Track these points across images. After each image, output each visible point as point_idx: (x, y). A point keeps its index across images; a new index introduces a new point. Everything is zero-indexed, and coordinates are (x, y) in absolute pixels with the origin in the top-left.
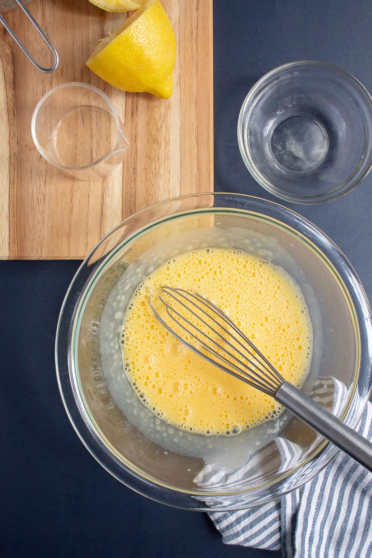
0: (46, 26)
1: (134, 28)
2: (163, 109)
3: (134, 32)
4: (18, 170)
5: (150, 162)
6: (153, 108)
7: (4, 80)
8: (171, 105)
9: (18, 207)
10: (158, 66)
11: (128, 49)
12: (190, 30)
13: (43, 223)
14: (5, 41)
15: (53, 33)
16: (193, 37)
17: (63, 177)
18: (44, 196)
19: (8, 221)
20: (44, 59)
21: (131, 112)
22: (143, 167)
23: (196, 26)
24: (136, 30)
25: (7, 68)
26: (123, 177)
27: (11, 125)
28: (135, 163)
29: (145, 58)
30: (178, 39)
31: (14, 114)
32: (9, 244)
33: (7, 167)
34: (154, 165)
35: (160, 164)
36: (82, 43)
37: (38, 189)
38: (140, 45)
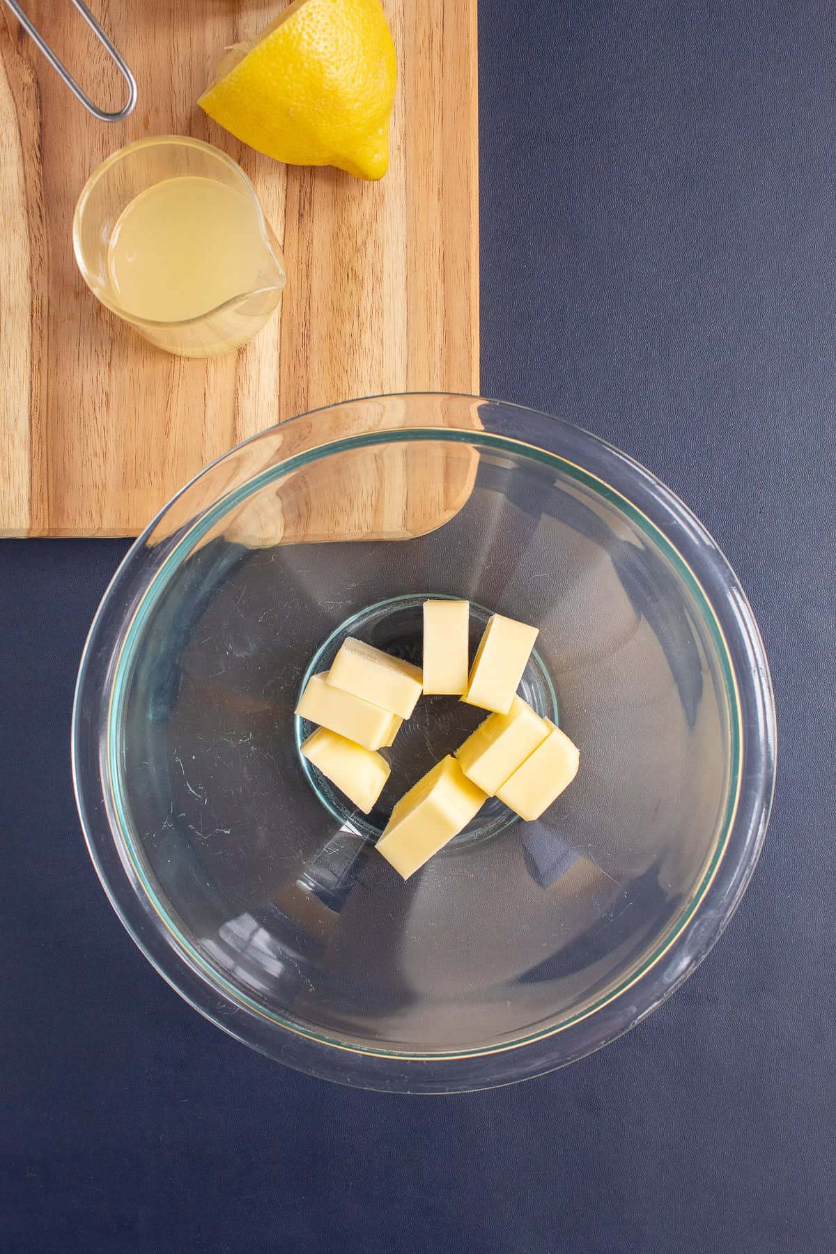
0: (110, 23)
1: (303, 19)
2: (367, 204)
3: (303, 29)
4: (51, 340)
5: (339, 320)
6: (347, 203)
7: (18, 141)
8: (386, 195)
9: (50, 420)
10: (357, 105)
11: (291, 65)
12: (427, 31)
13: (105, 454)
14: (21, 55)
15: (127, 37)
16: (434, 47)
17: (148, 355)
18: (107, 395)
19: (27, 452)
20: (108, 94)
21: (297, 210)
22: (324, 333)
23: (440, 20)
24: (307, 22)
25: (24, 115)
26: (280, 354)
27: (33, 241)
28: (307, 323)
29: (327, 85)
30: (400, 52)
31: (40, 217)
32: (30, 501)
33: (25, 332)
34: (348, 326)
35: (361, 325)
36: (190, 60)
37: (95, 380)
38: (316, 57)
